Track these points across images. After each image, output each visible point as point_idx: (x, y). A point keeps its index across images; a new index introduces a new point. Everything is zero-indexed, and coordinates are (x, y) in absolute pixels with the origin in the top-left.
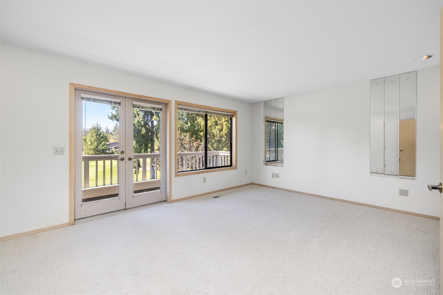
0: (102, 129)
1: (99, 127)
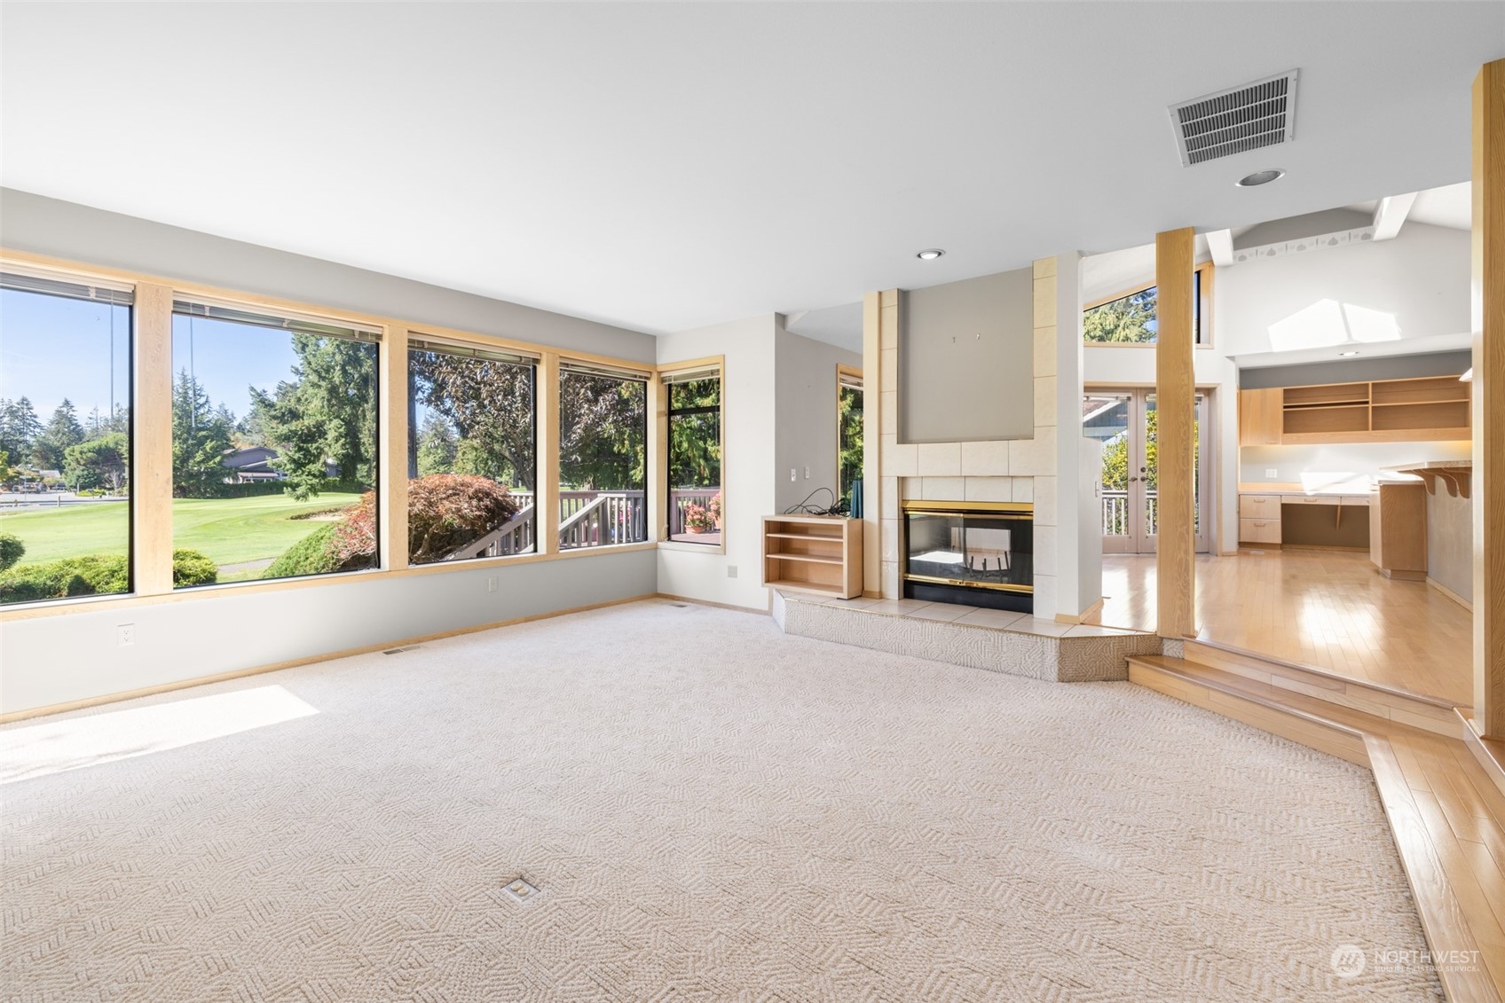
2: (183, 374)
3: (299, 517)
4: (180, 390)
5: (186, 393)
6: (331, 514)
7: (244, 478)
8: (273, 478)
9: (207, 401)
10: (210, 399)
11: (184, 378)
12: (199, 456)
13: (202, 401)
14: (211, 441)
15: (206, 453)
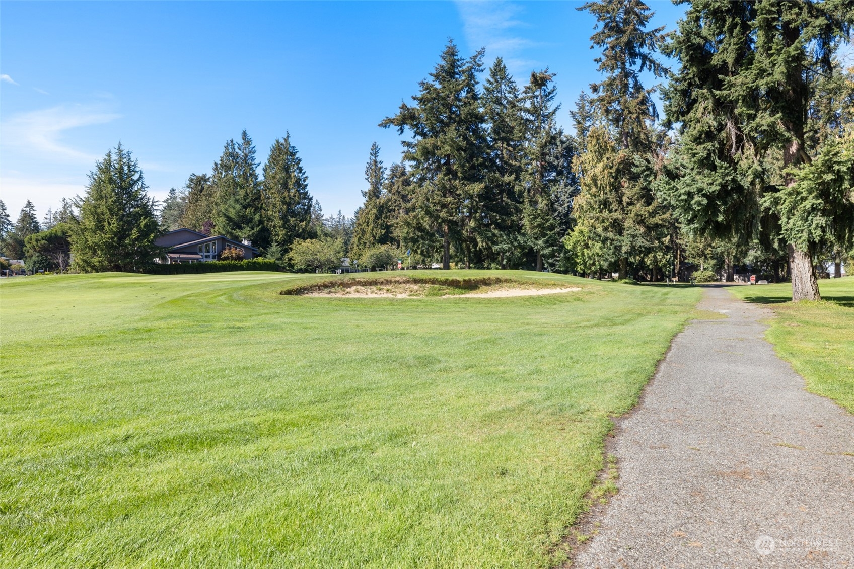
0: (138, 169)
1: (124, 161)
2: (119, 149)
3: (289, 293)
4: (117, 166)
5: (122, 168)
6: (327, 290)
7: (171, 258)
8: (197, 259)
9: (141, 177)
10: (143, 175)
11: (120, 154)
12: (135, 234)
13: (136, 177)
14: (145, 219)
15: (140, 231)
